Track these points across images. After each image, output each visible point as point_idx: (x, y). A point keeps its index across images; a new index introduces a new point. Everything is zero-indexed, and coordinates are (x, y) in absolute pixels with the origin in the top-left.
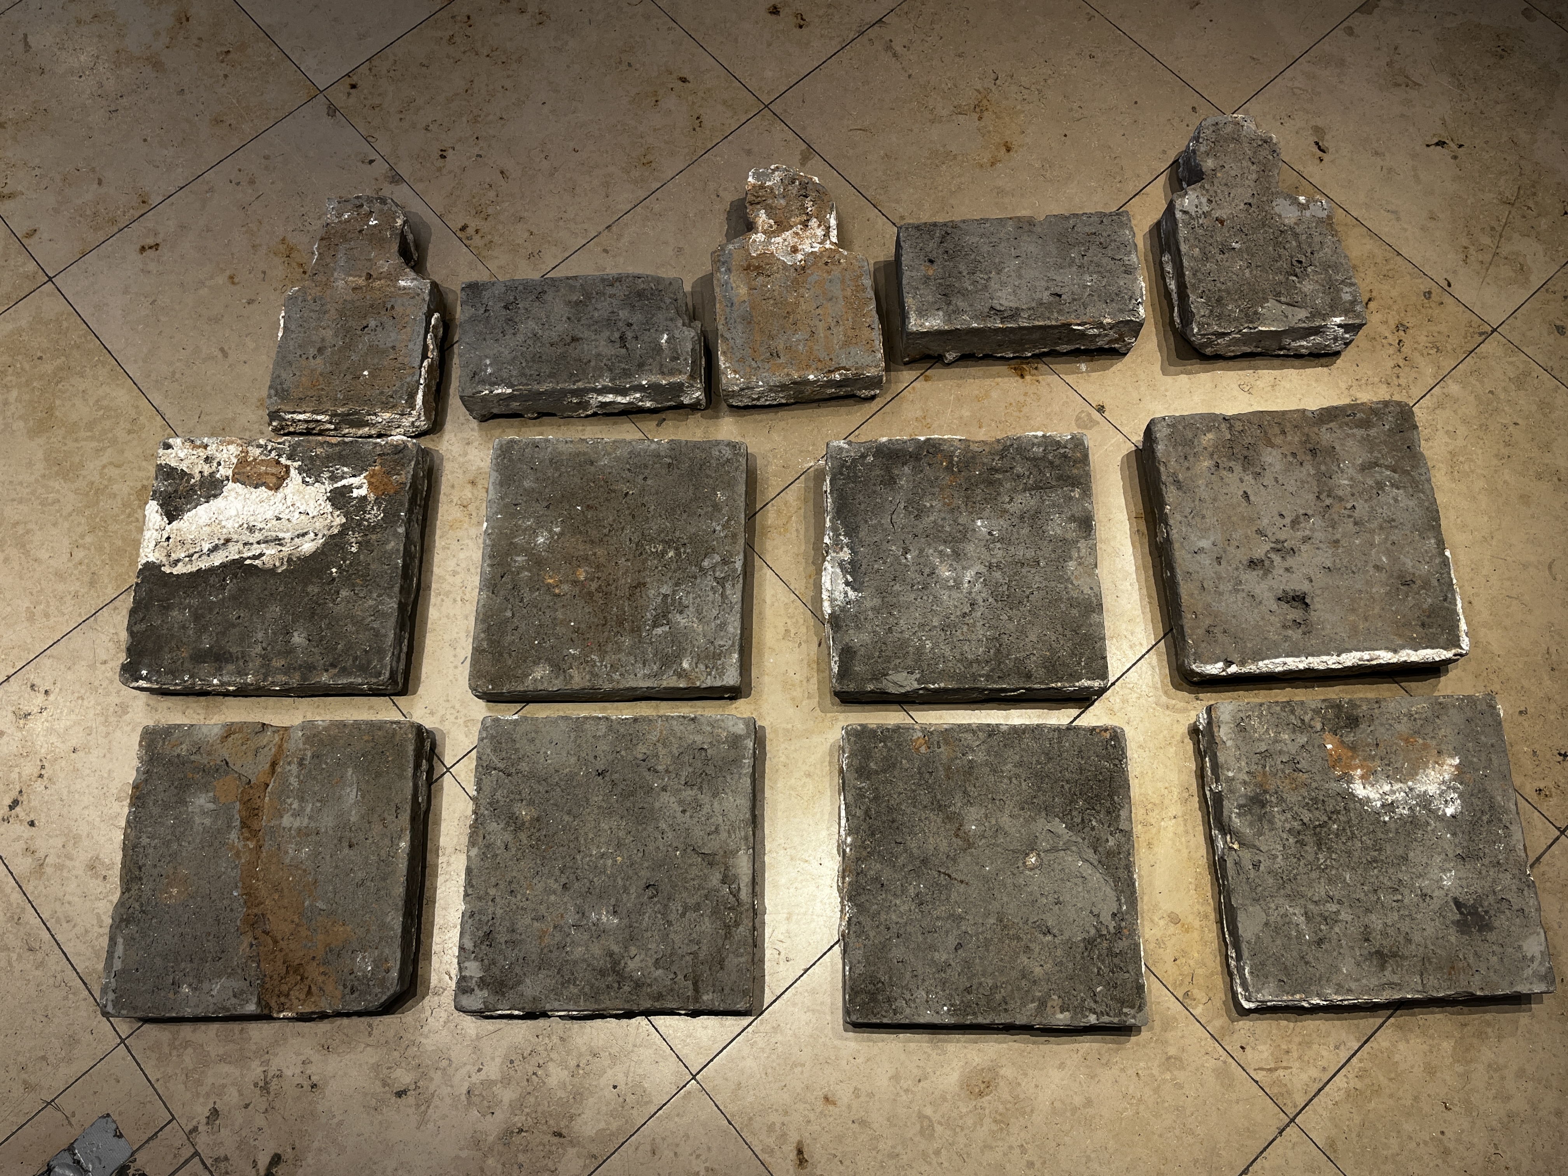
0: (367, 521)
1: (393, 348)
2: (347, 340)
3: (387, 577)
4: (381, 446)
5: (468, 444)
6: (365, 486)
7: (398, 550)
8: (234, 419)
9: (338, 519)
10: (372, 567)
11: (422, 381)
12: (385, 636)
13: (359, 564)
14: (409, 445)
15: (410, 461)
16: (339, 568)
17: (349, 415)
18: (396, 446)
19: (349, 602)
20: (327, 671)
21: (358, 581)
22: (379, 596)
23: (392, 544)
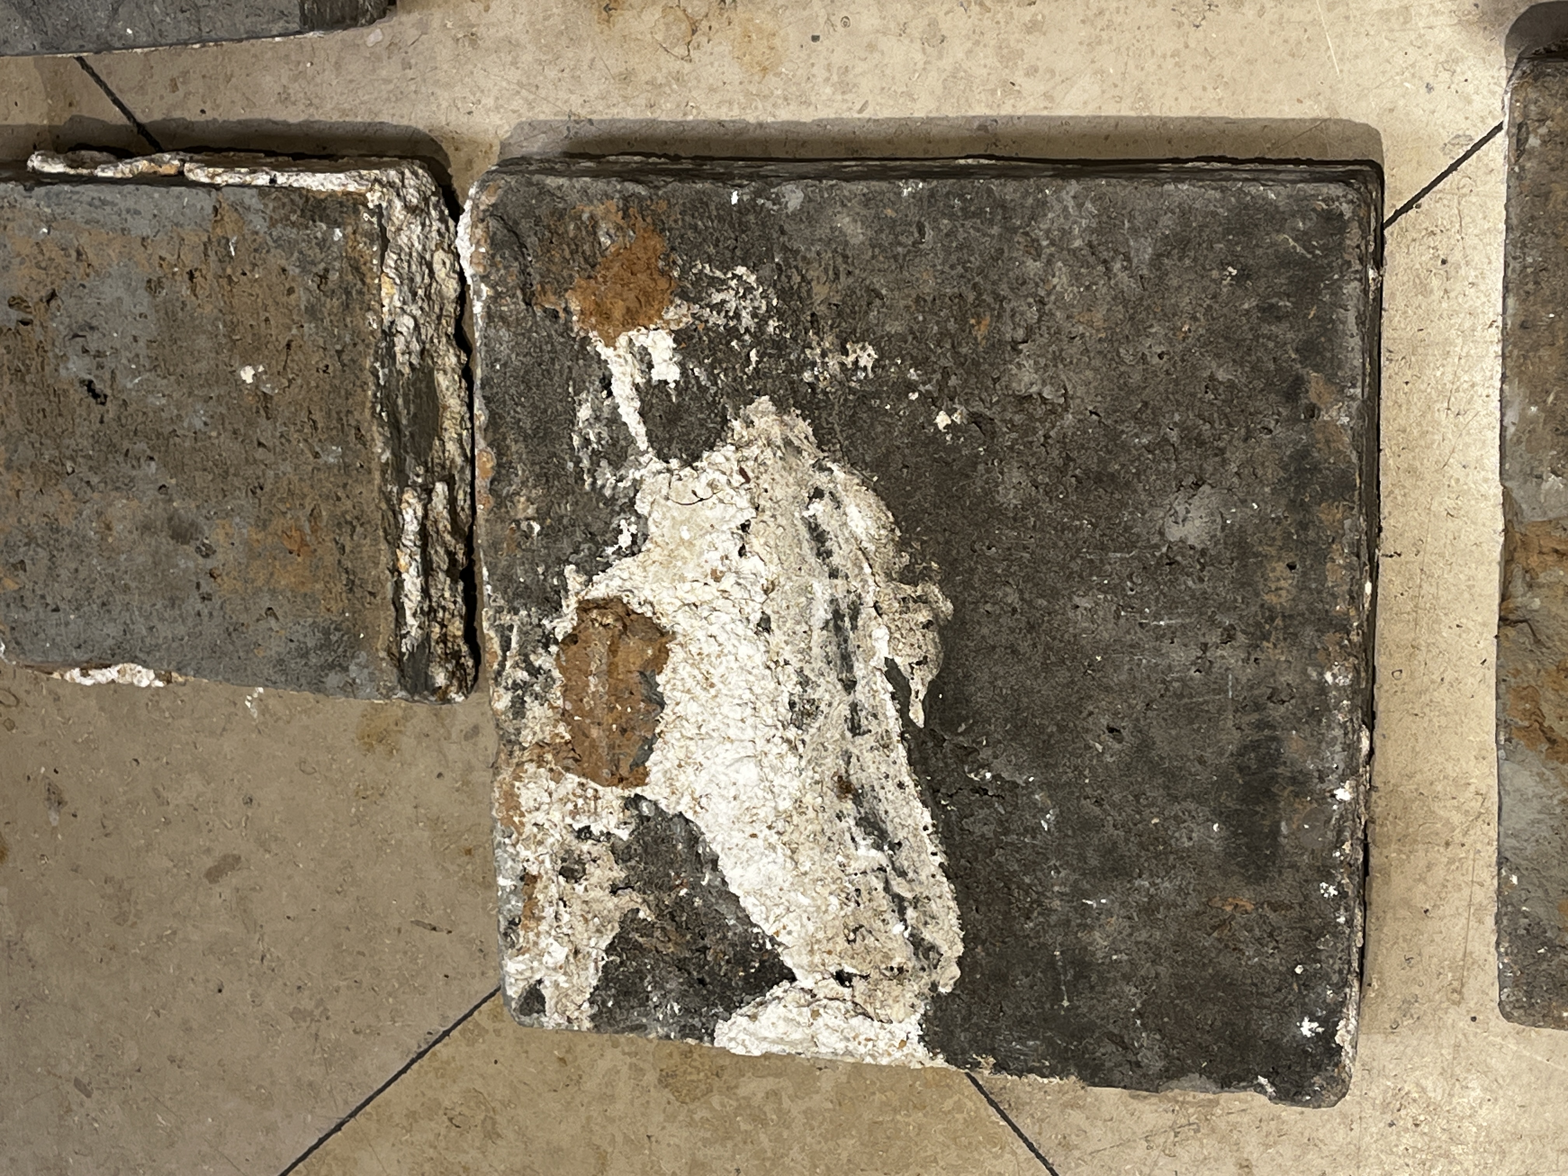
0: (762, 322)
1: (153, 286)
2: (141, 446)
3: (968, 230)
4: (496, 297)
5: (473, 38)
6: (641, 338)
7: (867, 200)
8: (435, 823)
9: (760, 423)
10: (929, 285)
11: (262, 179)
12: (1185, 213)
13: (918, 335)
14: (487, 200)
15: (543, 191)
16: (932, 402)
17: (394, 424)
18: (494, 243)
19: (1058, 358)
20: (1312, 411)
21: (980, 332)
22: (1034, 249)
23: (844, 222)
